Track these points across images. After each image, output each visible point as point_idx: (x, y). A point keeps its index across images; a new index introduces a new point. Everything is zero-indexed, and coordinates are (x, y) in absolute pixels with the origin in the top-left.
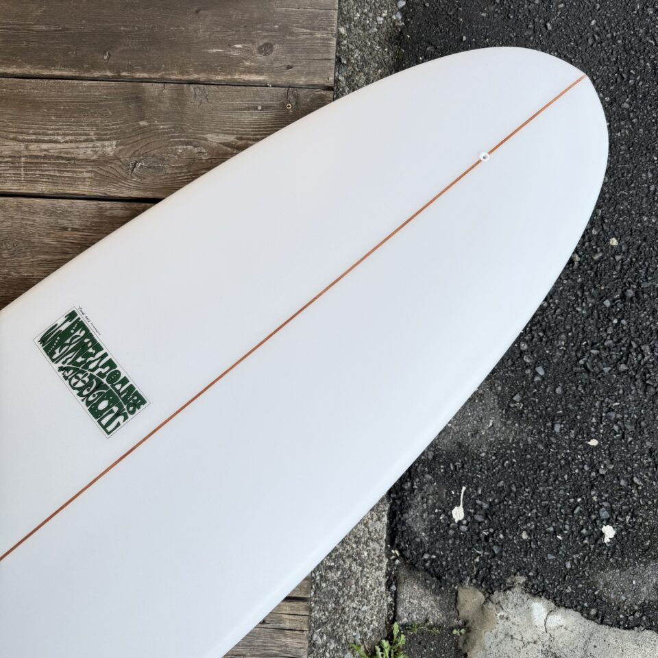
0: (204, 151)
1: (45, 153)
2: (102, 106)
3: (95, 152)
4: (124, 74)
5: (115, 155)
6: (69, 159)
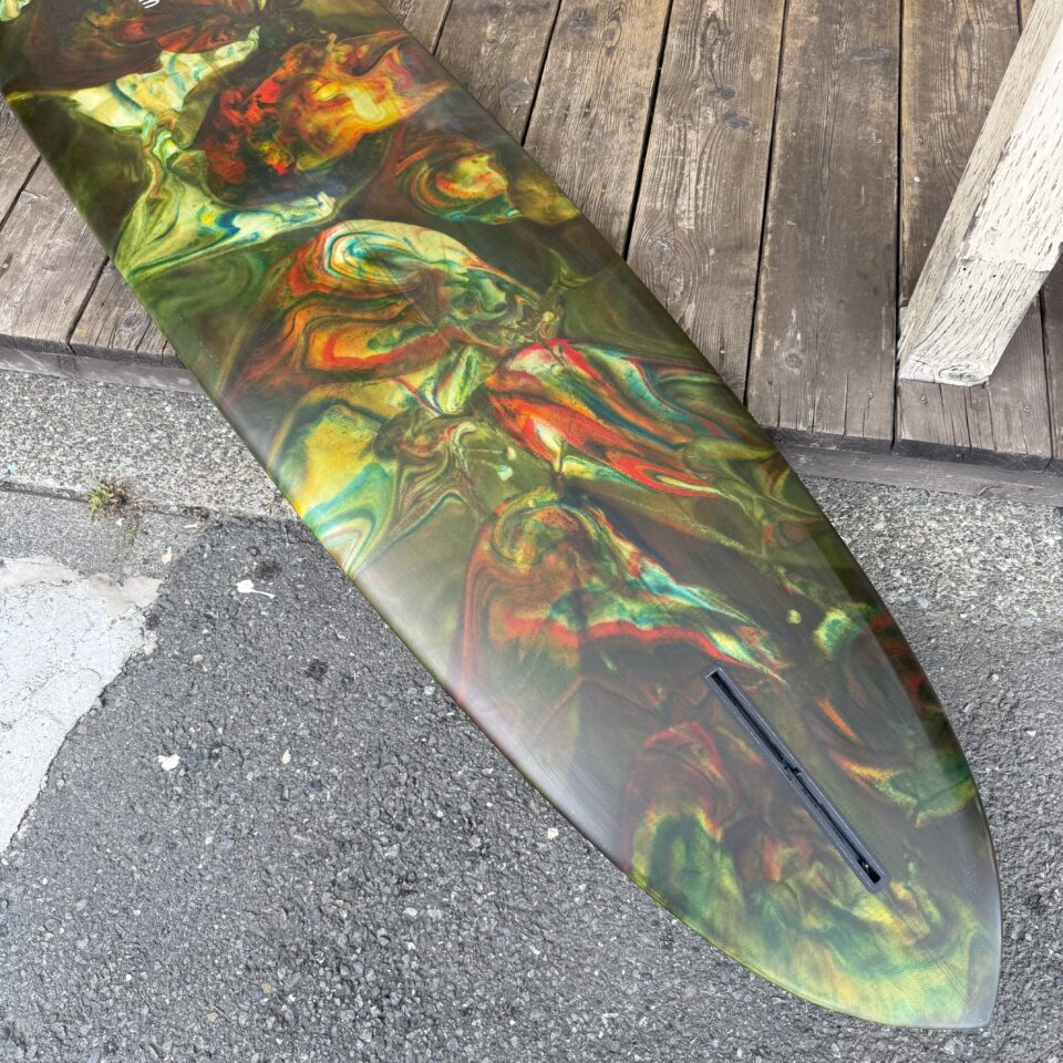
0: (676, 300)
1: (686, 174)
2: (734, 219)
3: (684, 212)
4: (769, 236)
5: (678, 227)
6: (677, 191)
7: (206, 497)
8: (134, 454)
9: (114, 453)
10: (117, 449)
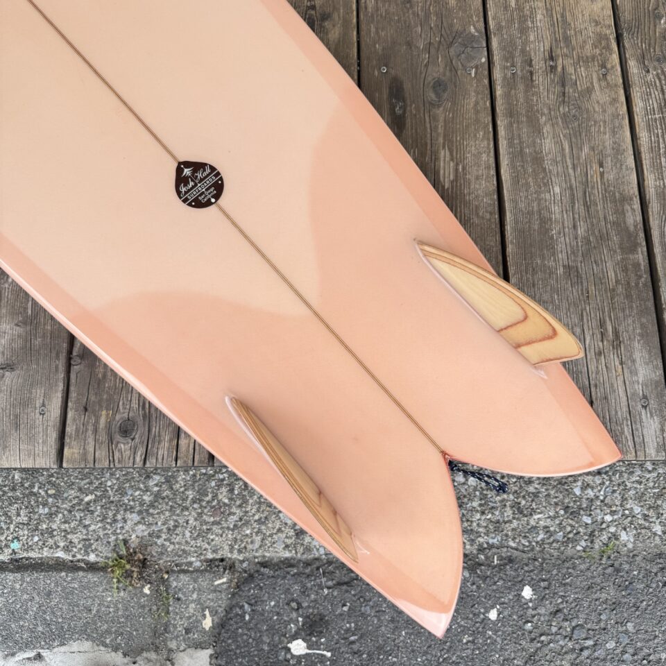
7: (227, 548)
8: (138, 508)
9: (118, 511)
10: (119, 505)
